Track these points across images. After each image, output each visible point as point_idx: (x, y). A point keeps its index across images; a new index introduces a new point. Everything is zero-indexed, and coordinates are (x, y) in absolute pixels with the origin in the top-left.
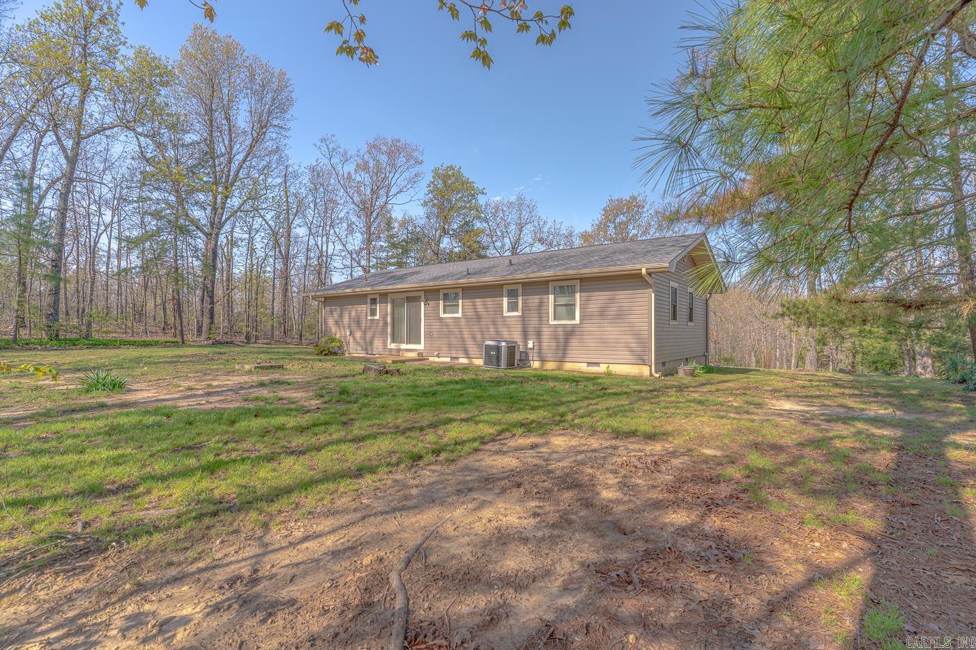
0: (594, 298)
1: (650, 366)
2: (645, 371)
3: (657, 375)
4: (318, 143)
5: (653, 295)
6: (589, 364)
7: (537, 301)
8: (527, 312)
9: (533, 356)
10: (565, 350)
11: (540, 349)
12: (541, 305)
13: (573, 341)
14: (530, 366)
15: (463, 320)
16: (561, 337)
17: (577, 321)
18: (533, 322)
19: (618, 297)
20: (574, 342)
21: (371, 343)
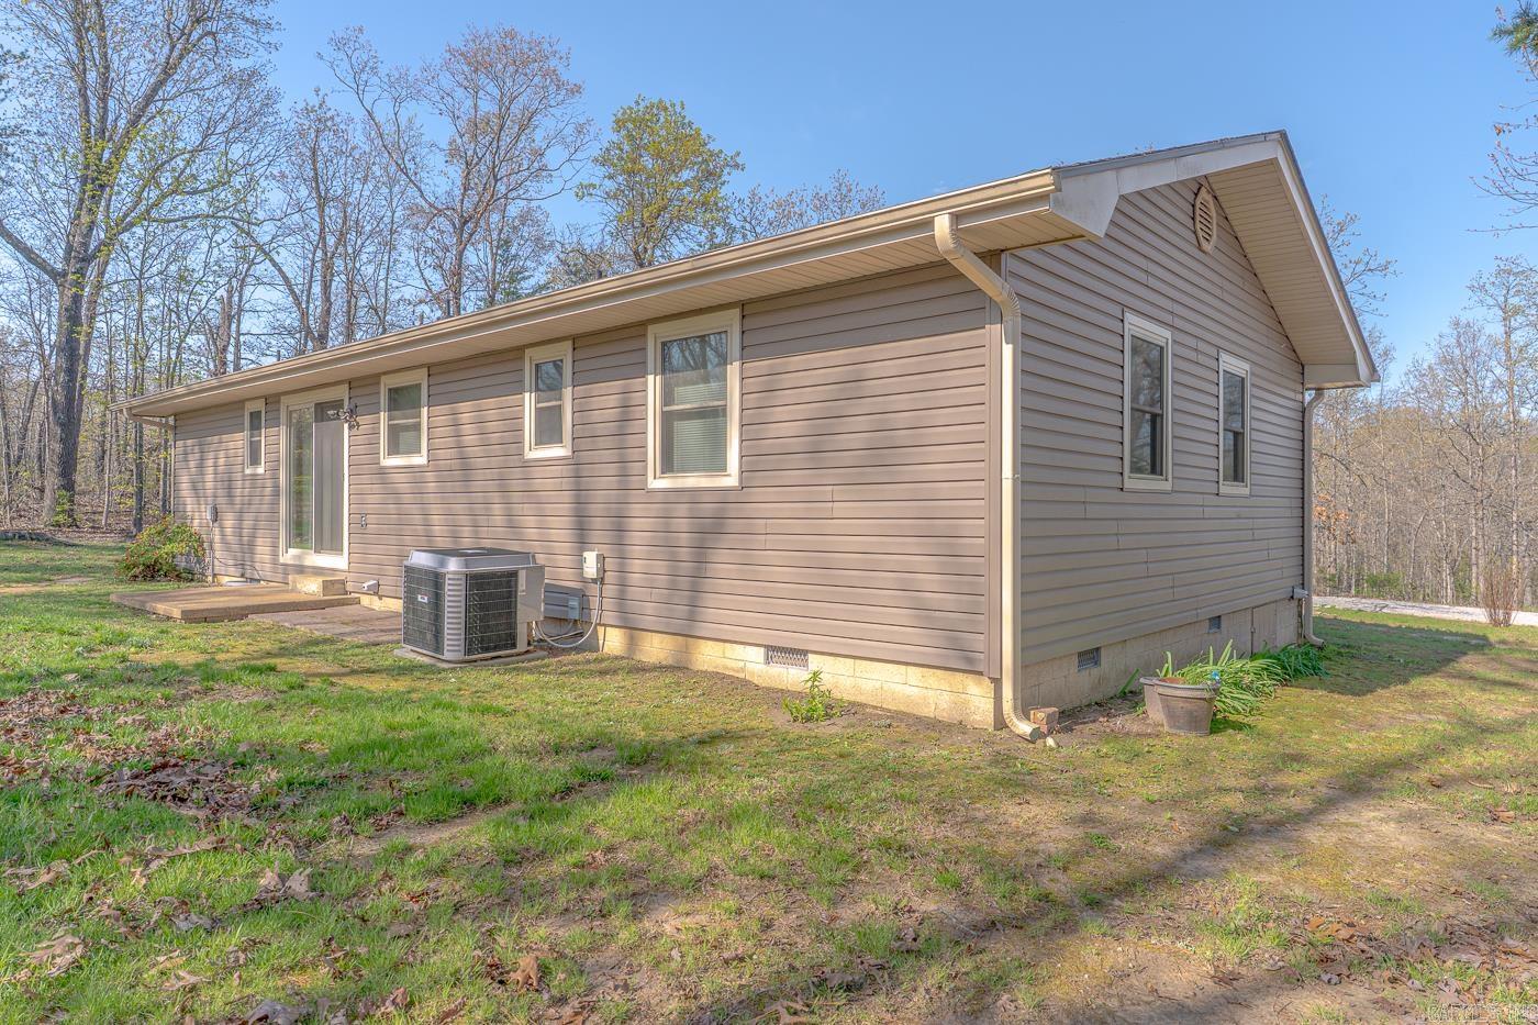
0: (787, 380)
1: (997, 682)
2: (975, 700)
3: (1025, 728)
4: (329, 52)
5: (1008, 350)
6: (774, 652)
7: (613, 401)
8: (587, 443)
9: (603, 606)
10: (695, 591)
11: (623, 585)
12: (628, 414)
13: (723, 555)
14: (593, 646)
15: (430, 476)
16: (684, 538)
17: (731, 479)
18: (604, 481)
19: (874, 370)
20: (723, 564)
21: (252, 545)
